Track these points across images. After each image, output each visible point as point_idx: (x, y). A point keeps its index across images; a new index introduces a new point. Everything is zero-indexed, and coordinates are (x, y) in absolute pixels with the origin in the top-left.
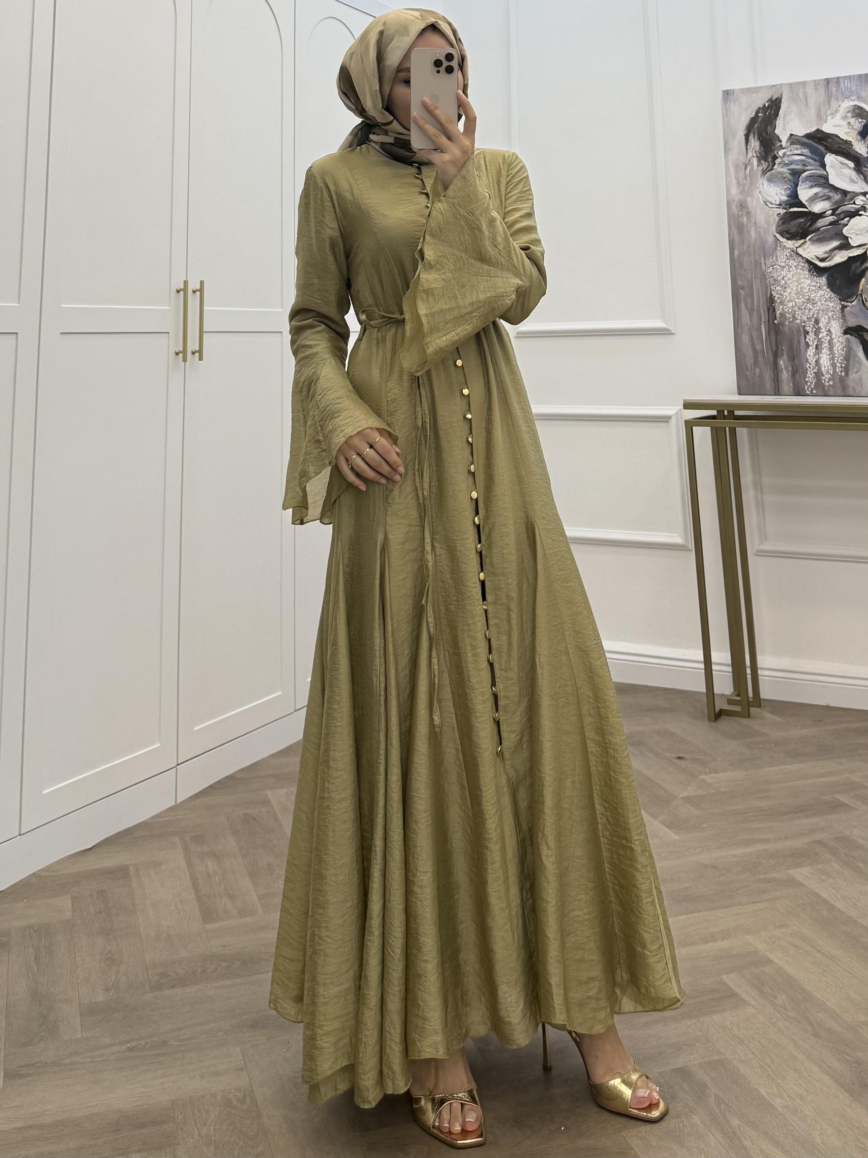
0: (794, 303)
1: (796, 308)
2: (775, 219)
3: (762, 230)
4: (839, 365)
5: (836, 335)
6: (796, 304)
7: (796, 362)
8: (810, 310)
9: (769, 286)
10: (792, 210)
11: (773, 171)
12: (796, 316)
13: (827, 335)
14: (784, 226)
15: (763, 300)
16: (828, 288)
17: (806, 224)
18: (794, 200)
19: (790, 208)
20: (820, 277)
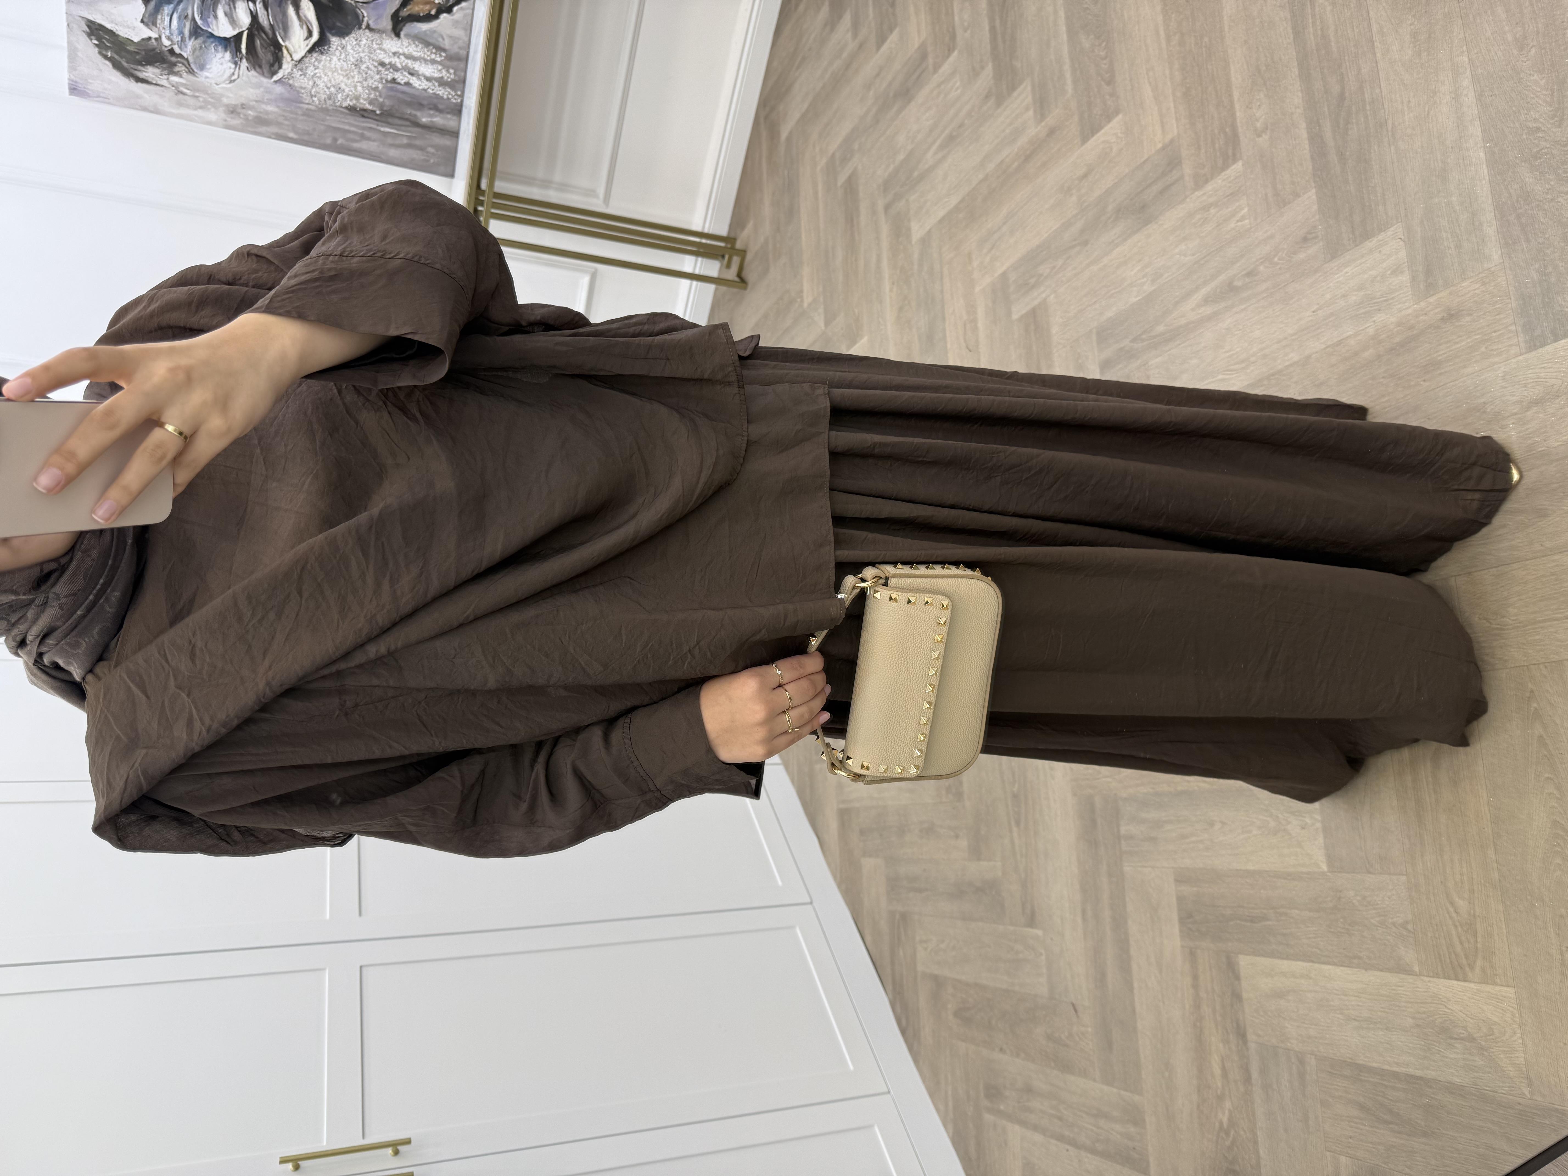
0: (359, 84)
1: (365, 84)
2: (253, 76)
3: (267, 96)
4: (433, 56)
5: (400, 48)
6: (360, 82)
7: (425, 102)
8: (368, 68)
9: (335, 108)
10: (244, 51)
11: (191, 60)
12: (374, 86)
13: (398, 57)
14: (263, 66)
15: (351, 120)
16: (344, 38)
17: (263, 39)
18: (231, 44)
19: (241, 52)
20: (330, 44)
